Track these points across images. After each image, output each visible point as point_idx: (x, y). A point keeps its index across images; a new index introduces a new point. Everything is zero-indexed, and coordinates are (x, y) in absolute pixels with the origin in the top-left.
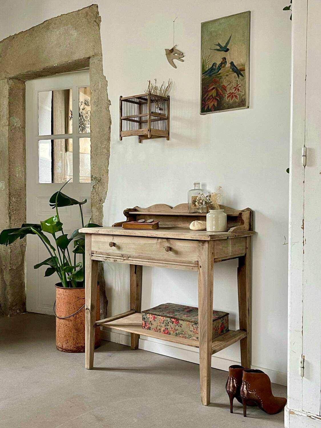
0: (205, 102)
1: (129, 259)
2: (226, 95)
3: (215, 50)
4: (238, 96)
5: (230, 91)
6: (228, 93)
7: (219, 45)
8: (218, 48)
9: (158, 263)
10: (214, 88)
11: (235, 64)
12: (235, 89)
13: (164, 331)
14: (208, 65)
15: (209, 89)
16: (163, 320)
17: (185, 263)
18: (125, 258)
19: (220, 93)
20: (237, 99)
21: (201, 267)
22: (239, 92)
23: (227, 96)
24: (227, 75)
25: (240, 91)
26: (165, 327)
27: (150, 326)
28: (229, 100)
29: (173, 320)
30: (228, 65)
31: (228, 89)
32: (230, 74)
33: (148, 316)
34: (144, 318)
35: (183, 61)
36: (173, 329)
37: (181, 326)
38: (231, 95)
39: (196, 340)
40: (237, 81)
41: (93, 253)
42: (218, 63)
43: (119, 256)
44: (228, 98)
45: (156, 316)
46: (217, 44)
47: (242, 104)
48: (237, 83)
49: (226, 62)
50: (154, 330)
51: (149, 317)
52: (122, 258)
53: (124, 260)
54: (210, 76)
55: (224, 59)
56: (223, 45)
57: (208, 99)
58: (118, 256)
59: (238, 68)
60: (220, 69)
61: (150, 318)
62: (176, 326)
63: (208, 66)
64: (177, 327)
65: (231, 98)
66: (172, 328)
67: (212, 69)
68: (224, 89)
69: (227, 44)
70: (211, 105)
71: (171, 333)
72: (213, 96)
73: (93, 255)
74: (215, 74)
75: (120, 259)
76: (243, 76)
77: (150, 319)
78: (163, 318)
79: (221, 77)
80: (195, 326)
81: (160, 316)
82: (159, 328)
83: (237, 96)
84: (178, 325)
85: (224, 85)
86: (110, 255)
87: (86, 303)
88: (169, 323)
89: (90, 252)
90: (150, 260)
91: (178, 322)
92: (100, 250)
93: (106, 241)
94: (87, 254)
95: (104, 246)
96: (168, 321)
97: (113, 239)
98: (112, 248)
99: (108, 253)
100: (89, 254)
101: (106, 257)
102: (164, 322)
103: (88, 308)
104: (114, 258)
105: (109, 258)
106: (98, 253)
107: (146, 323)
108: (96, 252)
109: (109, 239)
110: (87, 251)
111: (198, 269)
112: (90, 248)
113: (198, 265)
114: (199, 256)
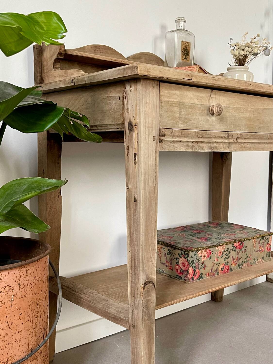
1: (239, 141)
13: (223, 269)
16: (222, 251)
18: (231, 141)
26: (225, 262)
27: (202, 271)
29: (237, 244)
33: (200, 255)
34: (192, 261)
36: (235, 260)
37: (245, 250)
39: (263, 262)
41: (162, 133)
43: (222, 138)
45: (212, 249)
50: (207, 276)
52: (226, 141)
53: (229, 143)
58: (218, 138)
61: (203, 257)
62: (239, 252)
64: (242, 254)
66: (234, 259)
71: (232, 268)
73: (162, 138)
75: (221, 142)
77: (203, 259)
78: (223, 248)
80: (261, 242)
81: (217, 246)
82: (216, 269)
84: (242, 250)
86: (202, 137)
87: (145, 268)
88: (230, 252)
89: (155, 133)
90: (269, 140)
91: (242, 246)
92: (181, 126)
93: (196, 101)
94: (147, 137)
95: (190, 116)
96: (229, 251)
97: (209, 99)
98: (208, 118)
99: (199, 133)
100: (151, 139)
101: (193, 142)
102: (224, 254)
103: (149, 280)
104: (210, 142)
105: (201, 142)
106: (177, 134)
107: (194, 271)
108: (172, 131)
109: (202, 97)
110: (147, 129)
112: (154, 122)
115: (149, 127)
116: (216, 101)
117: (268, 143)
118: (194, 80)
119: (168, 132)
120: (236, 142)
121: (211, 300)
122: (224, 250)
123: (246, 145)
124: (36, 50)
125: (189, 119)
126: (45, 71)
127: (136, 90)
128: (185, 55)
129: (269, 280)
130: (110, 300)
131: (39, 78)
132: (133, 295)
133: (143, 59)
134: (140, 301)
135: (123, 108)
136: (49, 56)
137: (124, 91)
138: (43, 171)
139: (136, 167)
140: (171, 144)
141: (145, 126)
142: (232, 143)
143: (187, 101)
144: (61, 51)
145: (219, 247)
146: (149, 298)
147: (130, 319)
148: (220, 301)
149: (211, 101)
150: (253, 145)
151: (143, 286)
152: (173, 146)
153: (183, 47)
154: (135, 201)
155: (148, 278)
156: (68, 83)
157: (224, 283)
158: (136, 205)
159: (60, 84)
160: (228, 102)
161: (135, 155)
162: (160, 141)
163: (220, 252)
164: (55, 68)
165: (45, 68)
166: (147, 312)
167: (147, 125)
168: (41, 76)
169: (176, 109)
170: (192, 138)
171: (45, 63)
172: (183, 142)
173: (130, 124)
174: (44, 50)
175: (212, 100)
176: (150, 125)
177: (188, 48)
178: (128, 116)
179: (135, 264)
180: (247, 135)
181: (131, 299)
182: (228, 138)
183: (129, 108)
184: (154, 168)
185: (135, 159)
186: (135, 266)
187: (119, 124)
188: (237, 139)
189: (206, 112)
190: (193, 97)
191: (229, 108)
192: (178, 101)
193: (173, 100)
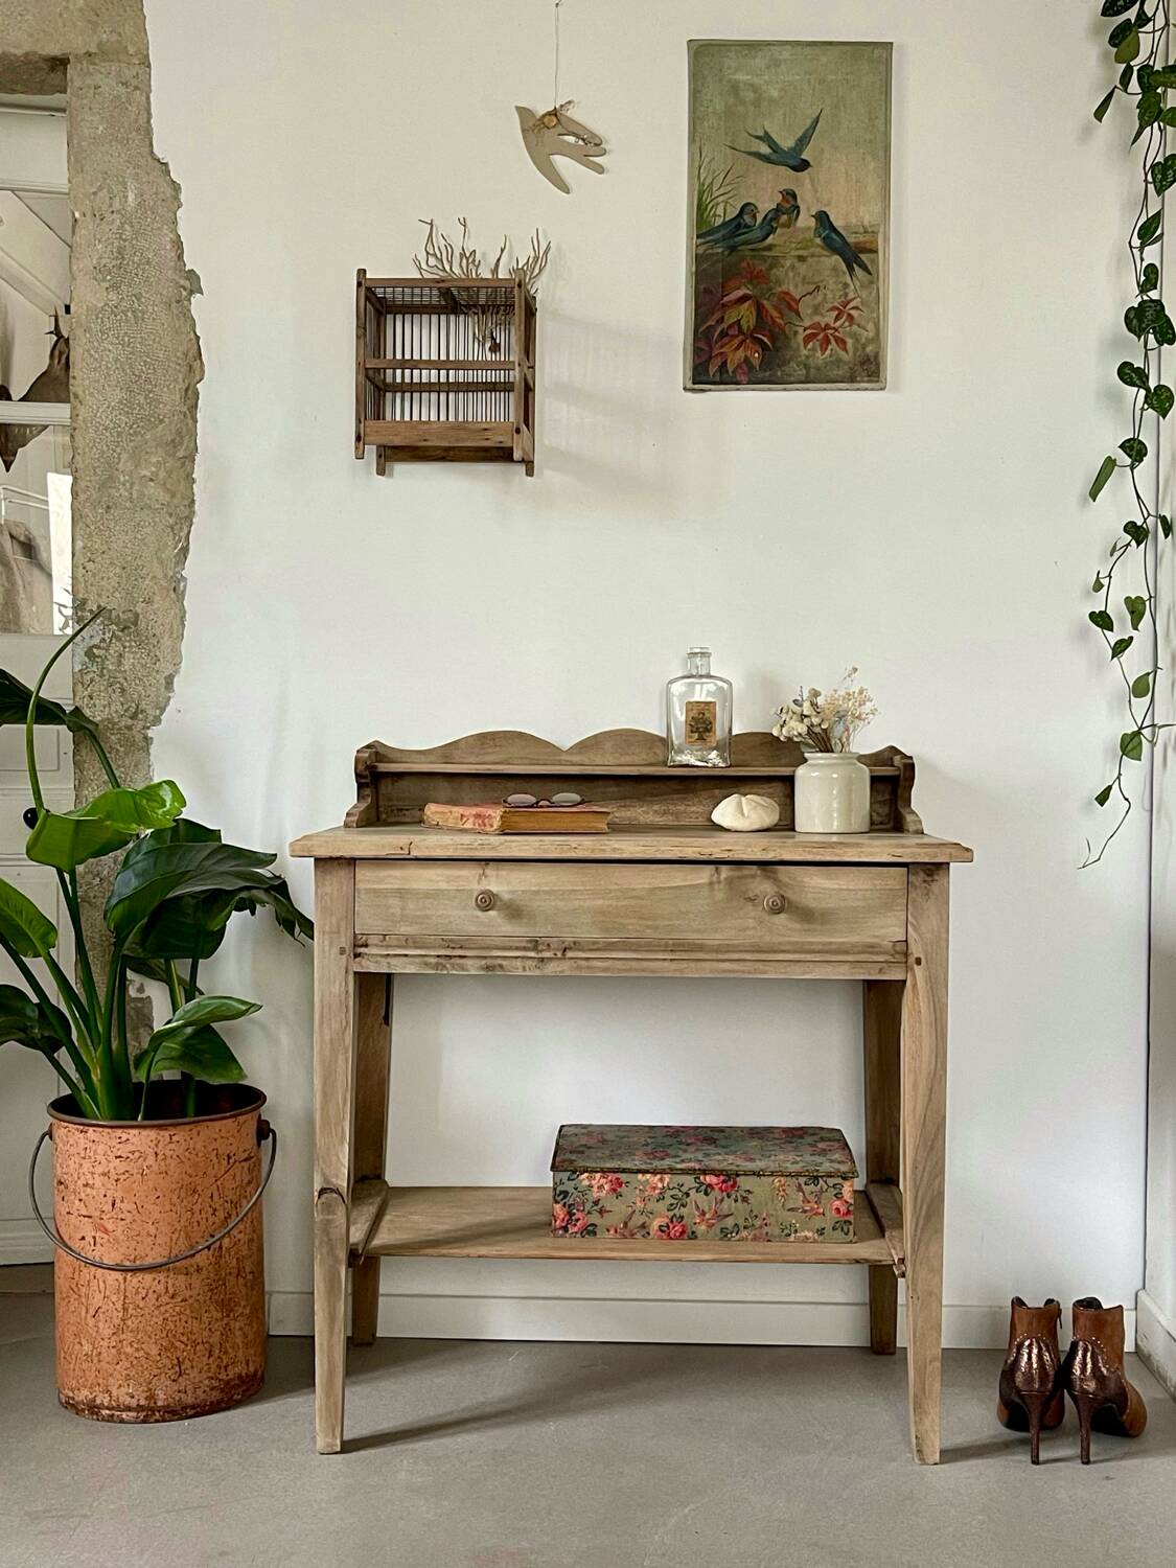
0: (709, 345)
1: (569, 954)
2: (801, 330)
3: (750, 153)
4: (850, 342)
5: (817, 319)
6: (807, 323)
7: (767, 138)
8: (765, 149)
9: (718, 960)
10: (743, 299)
11: (838, 223)
12: (837, 312)
13: (665, 1229)
14: (722, 205)
15: (726, 299)
16: (660, 1185)
17: (847, 953)
18: (547, 955)
19: (774, 322)
20: (845, 349)
21: (918, 962)
22: (855, 327)
23: (801, 335)
24: (802, 259)
25: (859, 326)
26: (671, 1213)
27: (595, 1218)
28: (814, 349)
29: (710, 1179)
30: (806, 221)
31: (805, 308)
32: (813, 256)
33: (586, 1183)
34: (561, 1193)
35: (600, 169)
36: (708, 1216)
37: (745, 1199)
38: (822, 335)
39: (815, 1241)
40: (846, 285)
41: (361, 942)
42: (766, 205)
43: (517, 949)
44: (807, 339)
45: (623, 1177)
46: (761, 134)
47: (866, 369)
48: (846, 295)
49: (798, 207)
50: (612, 1232)
51: (591, 1186)
52: (532, 954)
53: (542, 959)
54: (733, 249)
55: (790, 195)
56: (787, 142)
57: (723, 334)
58: (510, 949)
59: (851, 239)
60: (773, 230)
61: (595, 1189)
62: (722, 1200)
63: (723, 213)
64: (728, 1205)
65: (818, 343)
66: (703, 1214)
67: (739, 224)
68: (790, 307)
69: (804, 140)
70: (735, 358)
71: (698, 1233)
72: (745, 328)
73: (362, 950)
74: (750, 247)
75: (517, 957)
76: (870, 273)
77: (595, 1194)
78: (661, 1180)
79: (775, 262)
80: (808, 1189)
81: (642, 1172)
82: (640, 1223)
83: (844, 343)
84: (733, 1196)
85: (787, 293)
86: (461, 948)
87: (321, 1165)
88: (688, 1195)
89: (345, 941)
90: (677, 953)
91: (733, 1186)
92: (407, 929)
93: (444, 886)
94: (327, 948)
95: (428, 912)
96: (684, 1189)
97: (480, 879)
98: (480, 914)
99: (453, 940)
100: (335, 950)
101: (438, 956)
102: (666, 1196)
103: (332, 1186)
104: (485, 957)
105: (460, 957)
106: (395, 943)
107: (571, 1214)
108: (385, 939)
110: (326, 936)
111: (908, 969)
112: (343, 924)
113: (906, 954)
114: (912, 924)
115: (331, 932)
116: (500, 883)
117: (671, 960)
118: (414, 853)
119: (372, 940)
120: (559, 955)
122: (665, 1185)
125: (426, 917)
128: (697, 730)
140: (382, 960)
141: (324, 932)
142: (549, 959)
143: (420, 886)
145: (648, 1176)
149: (485, 882)
152: (388, 963)
153: (692, 714)
155: (329, 1182)
160: (533, 881)
162: (358, 955)
163: (654, 1188)
166: (325, 1239)
167: (327, 929)
169: (393, 901)
170: (434, 949)
172: (412, 956)
175: (490, 880)
176: (335, 929)
177: (707, 715)
182: (535, 949)
184: (343, 1000)
188: (565, 951)
190: (434, 878)
191: (538, 892)
192: (396, 887)
193: (385, 886)
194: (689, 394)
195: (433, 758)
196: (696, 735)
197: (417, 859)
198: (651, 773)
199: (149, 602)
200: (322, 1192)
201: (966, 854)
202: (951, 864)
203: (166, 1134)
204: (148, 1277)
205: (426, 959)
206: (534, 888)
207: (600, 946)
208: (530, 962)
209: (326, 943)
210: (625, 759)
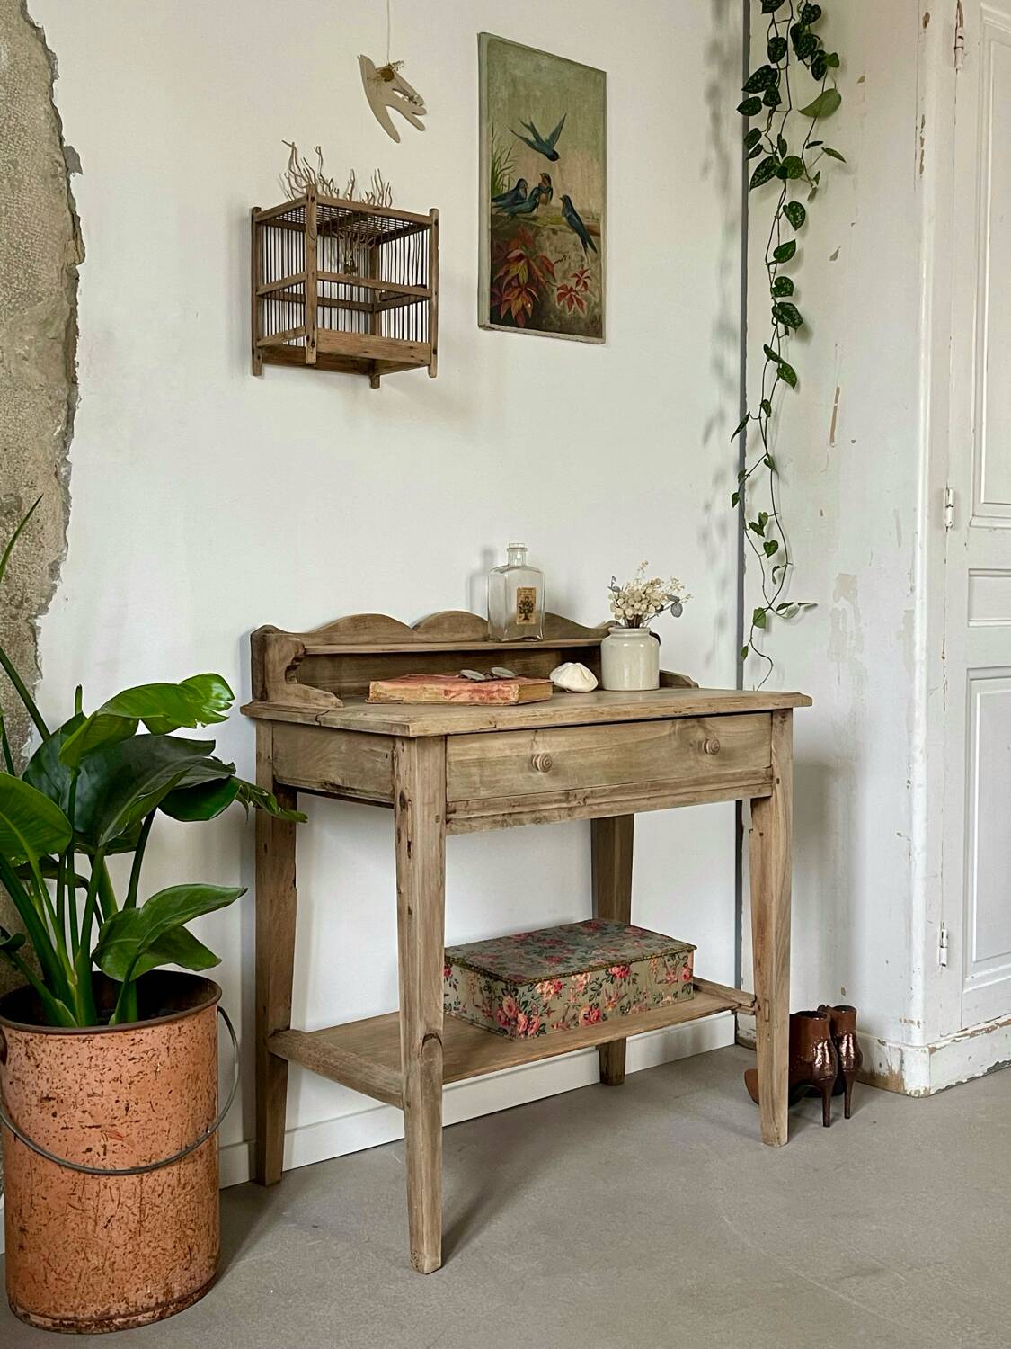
0: (500, 291)
1: (588, 801)
2: (555, 289)
3: (521, 138)
4: (585, 303)
5: (565, 282)
6: (559, 285)
7: (532, 129)
8: (532, 138)
9: (675, 795)
10: (520, 257)
11: (577, 208)
12: (577, 279)
13: (587, 1016)
14: (506, 178)
15: (510, 256)
16: (585, 982)
18: (574, 804)
19: (539, 281)
20: (582, 309)
21: (778, 781)
22: (588, 292)
23: (556, 293)
24: (554, 232)
25: (590, 292)
26: (591, 1003)
27: (545, 1019)
28: (563, 306)
29: (615, 970)
30: (556, 202)
31: (558, 270)
32: (561, 230)
33: (539, 991)
34: (523, 1002)
35: (420, 127)
36: (613, 999)
37: (634, 981)
38: (566, 292)
39: (674, 1003)
40: (582, 259)
41: (451, 809)
42: (533, 184)
43: (556, 801)
44: (561, 296)
45: (563, 981)
46: (529, 124)
47: (593, 329)
48: (583, 266)
49: (552, 189)
50: (555, 1027)
51: (542, 993)
52: (564, 805)
53: (570, 809)
54: (513, 215)
55: (546, 178)
56: (545, 136)
57: (509, 284)
58: (550, 802)
59: (585, 223)
60: (536, 205)
61: (545, 995)
62: (621, 985)
63: (508, 185)
64: (625, 988)
65: (566, 302)
66: (610, 998)
67: (517, 195)
68: (548, 269)
69: (555, 136)
70: (516, 306)
71: (607, 1015)
72: (521, 281)
73: (451, 816)
74: (524, 215)
75: (555, 809)
76: (596, 251)
77: (545, 999)
78: (586, 978)
79: (538, 232)
80: (669, 964)
81: (574, 974)
82: (572, 1016)
83: (582, 304)
84: (627, 981)
85: (545, 258)
86: (519, 805)
87: (425, 1015)
88: (601, 985)
89: (439, 810)
91: (627, 972)
92: (483, 793)
93: (508, 753)
94: (426, 818)
95: (498, 777)
96: (599, 982)
97: (532, 745)
98: (531, 774)
99: (514, 799)
100: (433, 819)
101: (504, 814)
102: (589, 989)
103: (432, 1033)
104: (534, 812)
105: (519, 813)
106: (476, 806)
107: (529, 1019)
108: (468, 804)
109: (519, 744)
110: (426, 808)
111: (773, 788)
112: (437, 795)
113: (772, 777)
114: (776, 756)
115: (429, 803)
116: (544, 747)
117: (648, 798)
118: (500, 727)
119: (460, 806)
120: (582, 804)
121: (599, 1080)
122: (588, 981)
123: (604, 807)
124: (254, 644)
125: (497, 781)
126: (271, 680)
127: (409, 750)
128: (524, 612)
129: (741, 1042)
130: (377, 1067)
131: (260, 689)
132: (408, 1057)
133: (446, 626)
134: (417, 1064)
135: (393, 772)
136: (277, 658)
137: (394, 748)
138: (266, 846)
139: (410, 862)
140: (467, 823)
141: (423, 804)
142: (576, 807)
143: (492, 755)
144: (298, 655)
145: (578, 976)
146: (432, 1060)
147: (404, 1092)
148: (617, 1085)
149: (535, 747)
150: (618, 805)
151: (421, 1042)
152: (470, 825)
153: (521, 599)
154: (410, 912)
155: (430, 1030)
156: (311, 720)
157: (581, 1040)
158: (411, 918)
159: (297, 717)
160: (567, 744)
161: (409, 843)
162: (448, 821)
163: (581, 986)
164: (288, 679)
165: (271, 675)
166: (428, 1081)
167: (426, 801)
168: (264, 686)
169: (474, 770)
170: (502, 810)
171: (270, 667)
172: (487, 817)
173: (402, 797)
174: (269, 644)
175: (538, 746)
176: (431, 801)
177: (530, 599)
178: (399, 787)
179: (410, 1008)
180: (605, 790)
181: (406, 1062)
182: (567, 801)
183: (401, 774)
184: (438, 862)
185: (409, 850)
186: (411, 1012)
187: (386, 795)
188: (585, 800)
189: (526, 766)
190: (502, 747)
191: (569, 752)
192: (476, 757)
193: (469, 758)
194: (481, 331)
195: (317, 640)
196: (523, 616)
197: (499, 731)
198: (502, 648)
199: (32, 486)
200: (425, 1039)
201: (807, 701)
202: (794, 709)
203: (176, 1027)
204: (163, 1172)
205: (495, 818)
206: (567, 750)
207: (607, 792)
208: (562, 812)
209: (426, 813)
210: (457, 637)
